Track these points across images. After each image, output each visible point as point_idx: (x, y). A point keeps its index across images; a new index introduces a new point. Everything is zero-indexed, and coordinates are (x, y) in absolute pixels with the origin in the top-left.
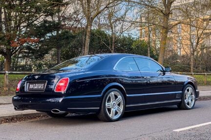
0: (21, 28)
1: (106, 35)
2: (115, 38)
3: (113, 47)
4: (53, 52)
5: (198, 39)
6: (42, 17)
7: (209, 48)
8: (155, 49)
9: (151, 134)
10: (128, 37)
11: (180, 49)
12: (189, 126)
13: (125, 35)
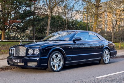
0: (12, 14)
1: (62, 19)
2: (68, 21)
3: (66, 26)
4: (31, 29)
5: (117, 21)
6: (24, 7)
7: (123, 27)
8: (91, 27)
9: (82, 80)
10: (75, 20)
11: (106, 27)
12: (106, 75)
13: (73, 19)
